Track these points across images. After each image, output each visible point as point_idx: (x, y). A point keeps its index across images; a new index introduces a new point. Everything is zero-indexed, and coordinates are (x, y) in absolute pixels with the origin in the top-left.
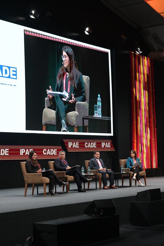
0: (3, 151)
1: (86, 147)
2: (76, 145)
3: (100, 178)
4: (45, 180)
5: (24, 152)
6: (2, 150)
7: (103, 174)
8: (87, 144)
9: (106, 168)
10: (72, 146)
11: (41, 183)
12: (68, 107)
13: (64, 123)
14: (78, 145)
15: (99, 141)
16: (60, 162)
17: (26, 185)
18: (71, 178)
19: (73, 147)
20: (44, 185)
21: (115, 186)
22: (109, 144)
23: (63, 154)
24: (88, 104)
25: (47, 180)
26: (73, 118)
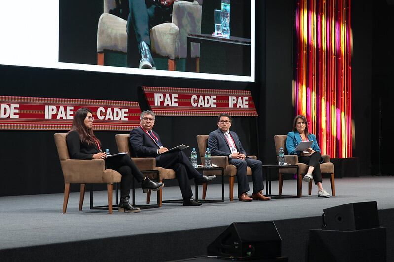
0: (5, 109)
1: (195, 105)
2: (171, 101)
3: (232, 175)
4: (113, 176)
5: (54, 112)
6: (3, 106)
7: (240, 166)
8: (196, 99)
9: (244, 152)
10: (162, 103)
11: (102, 182)
12: (154, 13)
13: (145, 50)
14: (176, 100)
15: (223, 93)
16: (144, 136)
17: (67, 186)
18: (167, 173)
19: (165, 105)
20: (110, 187)
21: (264, 195)
22: (246, 100)
23: (150, 119)
24: (200, 7)
25: (116, 176)
26: (165, 38)
